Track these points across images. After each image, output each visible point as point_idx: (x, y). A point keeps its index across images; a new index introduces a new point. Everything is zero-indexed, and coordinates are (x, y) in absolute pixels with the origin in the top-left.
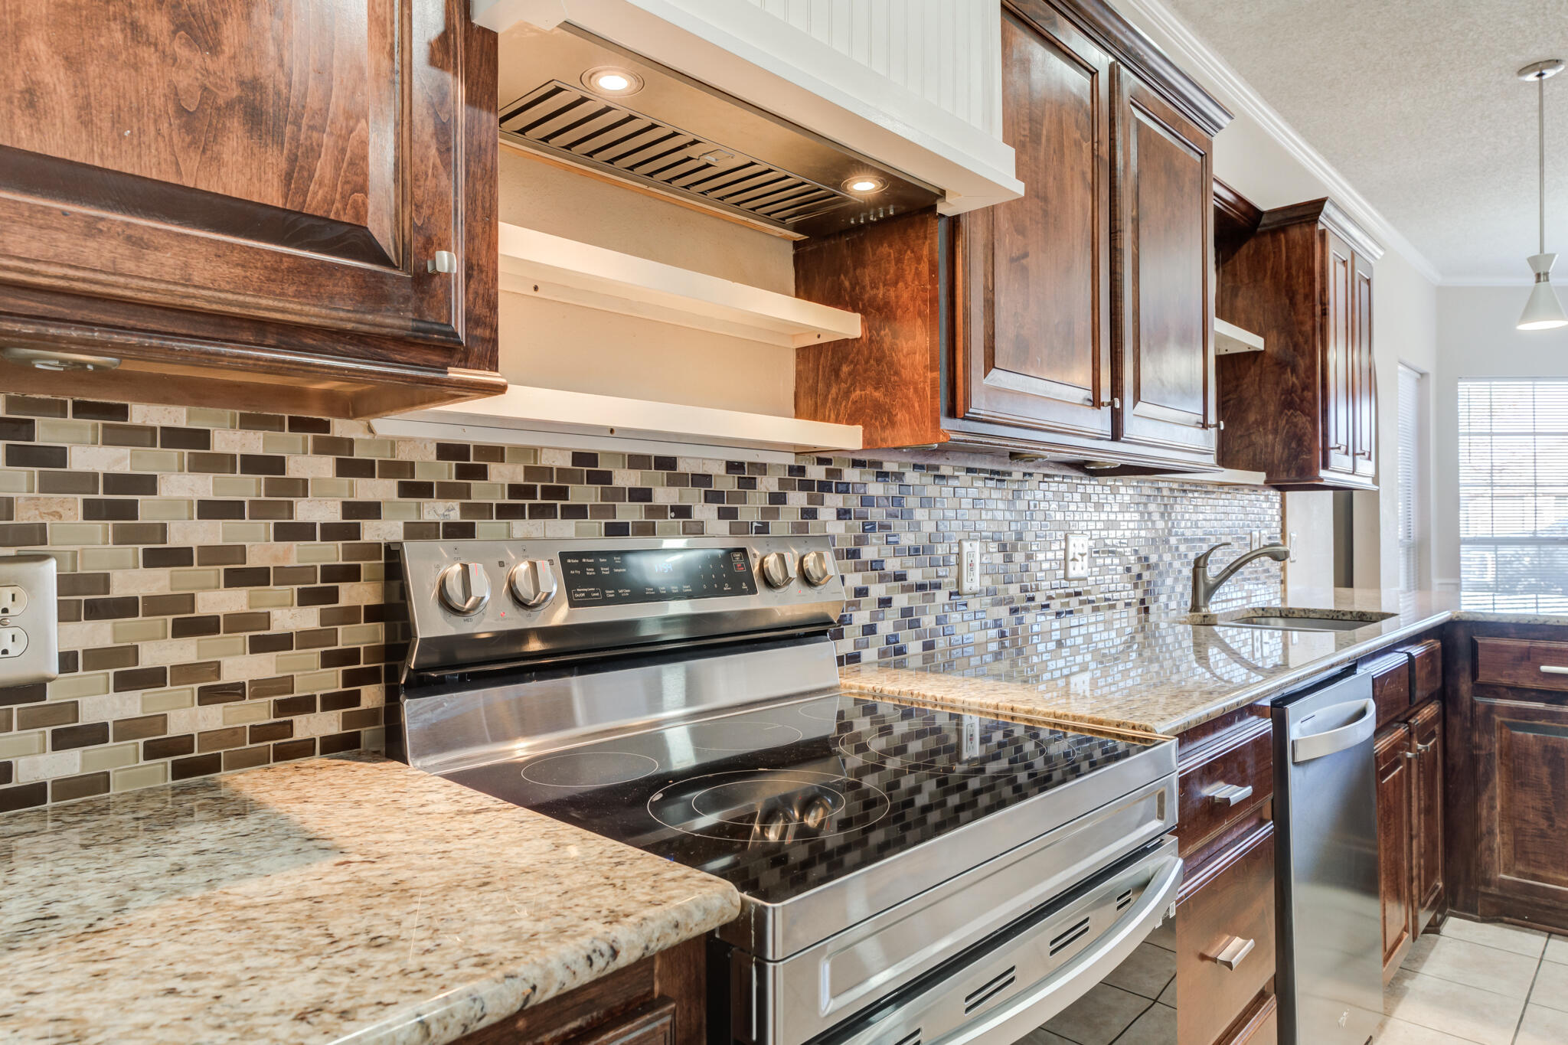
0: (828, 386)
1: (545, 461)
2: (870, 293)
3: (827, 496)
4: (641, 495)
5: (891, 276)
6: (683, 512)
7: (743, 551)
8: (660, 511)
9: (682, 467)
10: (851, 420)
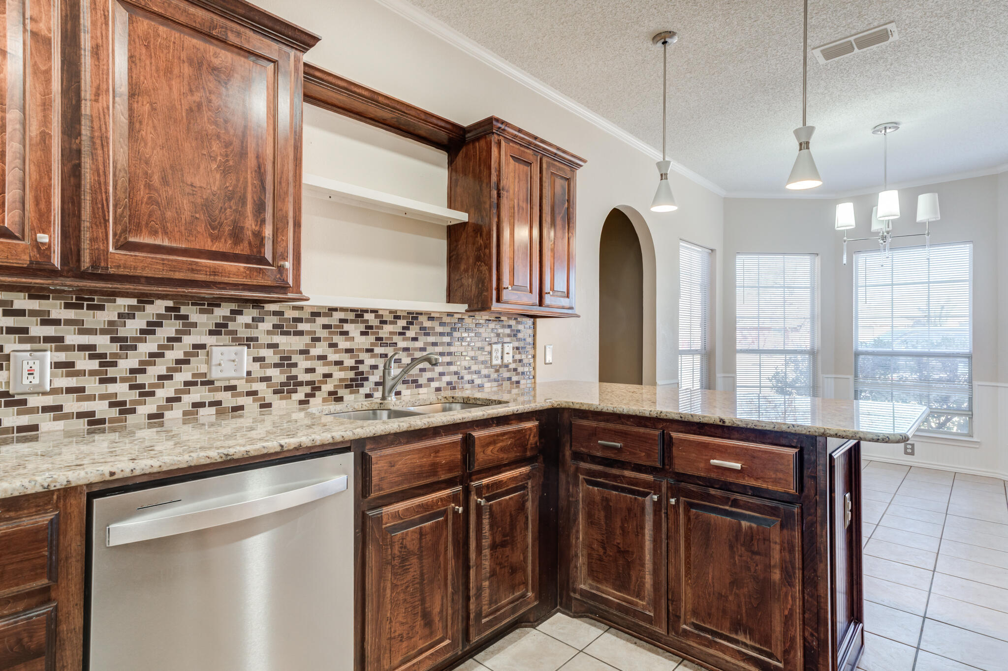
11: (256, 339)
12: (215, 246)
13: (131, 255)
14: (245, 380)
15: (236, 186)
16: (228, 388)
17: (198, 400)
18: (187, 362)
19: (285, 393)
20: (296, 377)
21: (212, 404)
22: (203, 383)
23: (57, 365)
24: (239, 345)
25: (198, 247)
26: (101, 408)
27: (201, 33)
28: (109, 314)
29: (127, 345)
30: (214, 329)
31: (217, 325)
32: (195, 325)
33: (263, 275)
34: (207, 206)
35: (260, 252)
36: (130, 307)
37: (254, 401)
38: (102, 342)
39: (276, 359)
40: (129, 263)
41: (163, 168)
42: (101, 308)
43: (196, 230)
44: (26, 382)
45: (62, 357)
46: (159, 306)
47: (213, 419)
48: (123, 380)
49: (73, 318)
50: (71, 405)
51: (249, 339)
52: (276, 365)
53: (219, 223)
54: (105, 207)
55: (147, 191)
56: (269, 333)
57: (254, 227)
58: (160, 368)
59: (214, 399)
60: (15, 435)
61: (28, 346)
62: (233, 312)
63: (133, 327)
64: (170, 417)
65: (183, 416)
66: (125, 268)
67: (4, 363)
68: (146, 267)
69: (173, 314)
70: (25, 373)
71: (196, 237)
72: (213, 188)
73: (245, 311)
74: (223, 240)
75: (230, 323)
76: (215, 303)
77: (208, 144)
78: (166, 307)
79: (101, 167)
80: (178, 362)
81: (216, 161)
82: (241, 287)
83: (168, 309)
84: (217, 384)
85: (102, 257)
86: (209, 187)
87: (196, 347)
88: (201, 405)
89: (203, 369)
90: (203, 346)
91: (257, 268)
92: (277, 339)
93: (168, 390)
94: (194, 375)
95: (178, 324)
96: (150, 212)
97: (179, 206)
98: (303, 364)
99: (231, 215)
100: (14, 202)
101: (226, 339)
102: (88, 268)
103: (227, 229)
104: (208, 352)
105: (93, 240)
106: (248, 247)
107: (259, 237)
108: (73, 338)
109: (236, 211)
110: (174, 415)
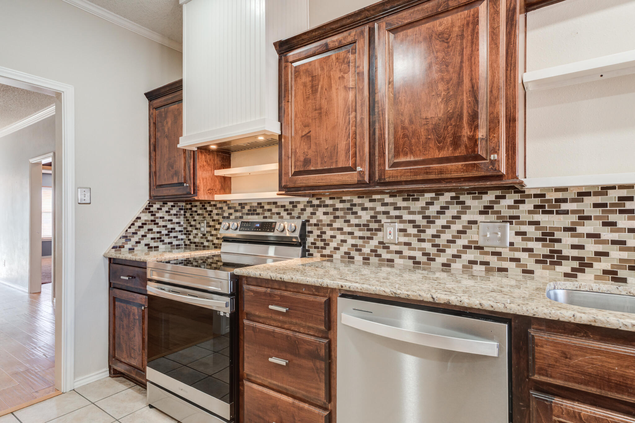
1: (253, 205)
3: (320, 208)
4: (270, 210)
6: (278, 214)
9: (278, 204)
11: (518, 217)
12: (441, 154)
13: (395, 170)
14: (508, 249)
15: (455, 108)
16: (493, 254)
17: (473, 259)
18: (464, 232)
19: (548, 264)
20: (560, 252)
21: (482, 263)
22: (477, 248)
23: (401, 230)
24: (503, 221)
25: (430, 158)
26: (418, 255)
27: (432, 16)
28: (421, 203)
29: (430, 221)
30: (483, 210)
31: (485, 207)
32: (469, 208)
33: (477, 168)
34: (436, 128)
35: (474, 151)
36: (432, 198)
37: (517, 266)
38: (418, 218)
39: (539, 234)
40: (394, 174)
41: (410, 114)
42: (417, 200)
43: (429, 146)
44: (388, 238)
45: (402, 226)
46: (447, 197)
47: (483, 274)
48: (429, 241)
49: (406, 206)
50: (407, 252)
51: (511, 217)
52: (537, 240)
53: (443, 138)
54: (384, 146)
55: (402, 131)
56: (530, 212)
57: (469, 133)
58: (447, 236)
59: (484, 260)
60: (386, 263)
61: (389, 221)
62: (497, 197)
63: (433, 210)
64: (454, 267)
65: (463, 268)
66: (392, 177)
67: (382, 228)
68: (402, 175)
69: (455, 201)
70: (388, 233)
71: (429, 151)
72: (439, 116)
73: (507, 195)
74: (446, 149)
75: (495, 206)
76: (483, 191)
77: (436, 87)
78: (451, 197)
79: (382, 126)
80: (459, 232)
81: (441, 97)
82: (462, 180)
83: (452, 198)
84: (486, 249)
85: (383, 173)
86: (437, 115)
87: (470, 222)
88: (475, 263)
89: (475, 238)
90: (475, 222)
91: (471, 164)
92: (537, 217)
93: (453, 250)
94: (469, 242)
95: (458, 208)
96: (404, 142)
97: (419, 134)
98: (568, 240)
99: (452, 130)
100: (353, 154)
101: (493, 217)
102: (377, 180)
103: (449, 140)
104: (479, 226)
105: (379, 165)
106: (465, 150)
107: (474, 140)
108: (407, 217)
109: (455, 126)
110: (457, 266)
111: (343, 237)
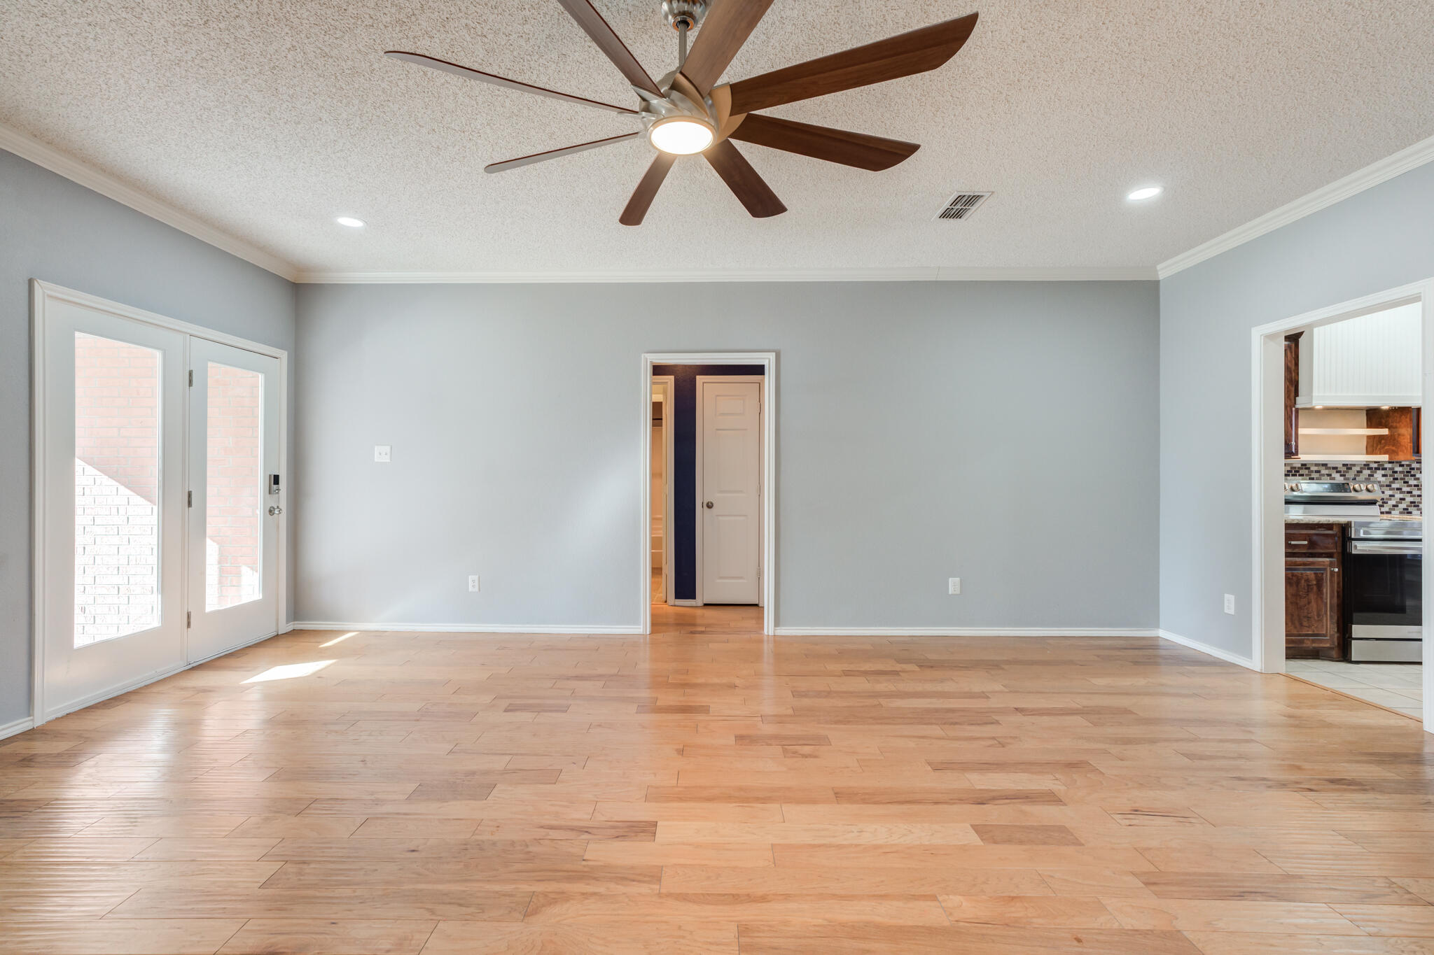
0: (1377, 445)
1: (1294, 465)
2: (1391, 424)
3: (1378, 471)
4: (1318, 472)
5: (1398, 421)
7: (1348, 484)
8: (1323, 475)
10: (1385, 454)
111: (1401, 496)
